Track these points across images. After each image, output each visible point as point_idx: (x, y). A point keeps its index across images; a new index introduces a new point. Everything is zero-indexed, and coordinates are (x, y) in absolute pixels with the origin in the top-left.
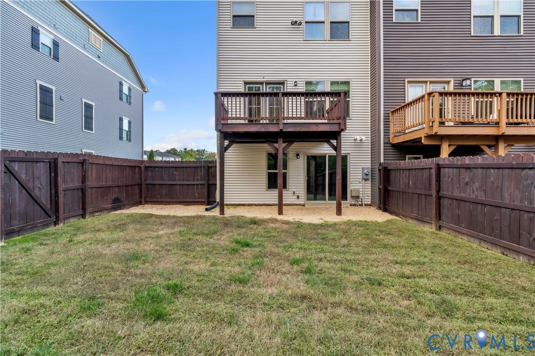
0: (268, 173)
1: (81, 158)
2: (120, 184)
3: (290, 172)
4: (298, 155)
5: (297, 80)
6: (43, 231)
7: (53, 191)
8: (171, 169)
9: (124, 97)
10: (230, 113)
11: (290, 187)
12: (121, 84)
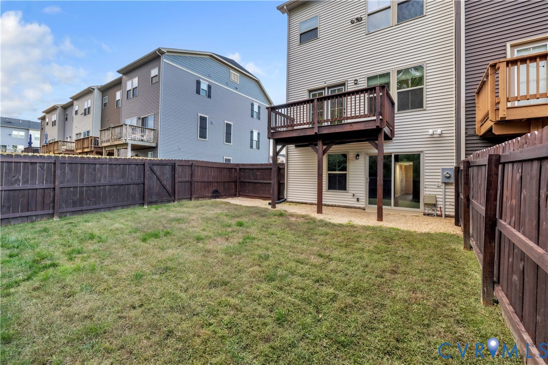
0: (329, 174)
1: (191, 163)
2: (219, 180)
3: (350, 173)
4: (358, 155)
5: (357, 78)
6: (167, 204)
7: (173, 182)
8: (255, 171)
9: (255, 115)
10: (296, 120)
11: (350, 189)
12: (252, 105)
